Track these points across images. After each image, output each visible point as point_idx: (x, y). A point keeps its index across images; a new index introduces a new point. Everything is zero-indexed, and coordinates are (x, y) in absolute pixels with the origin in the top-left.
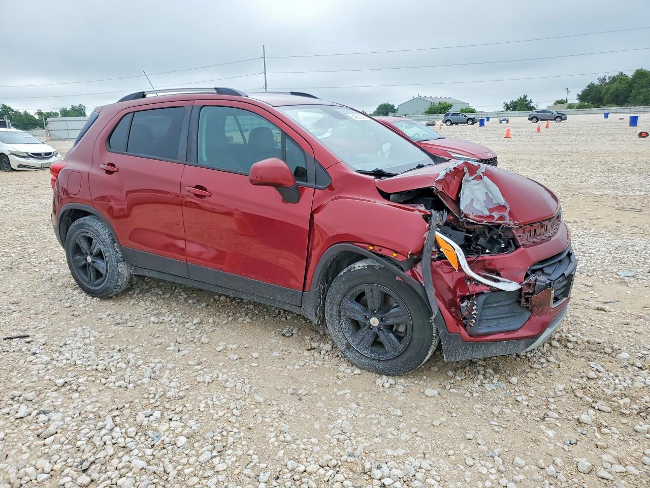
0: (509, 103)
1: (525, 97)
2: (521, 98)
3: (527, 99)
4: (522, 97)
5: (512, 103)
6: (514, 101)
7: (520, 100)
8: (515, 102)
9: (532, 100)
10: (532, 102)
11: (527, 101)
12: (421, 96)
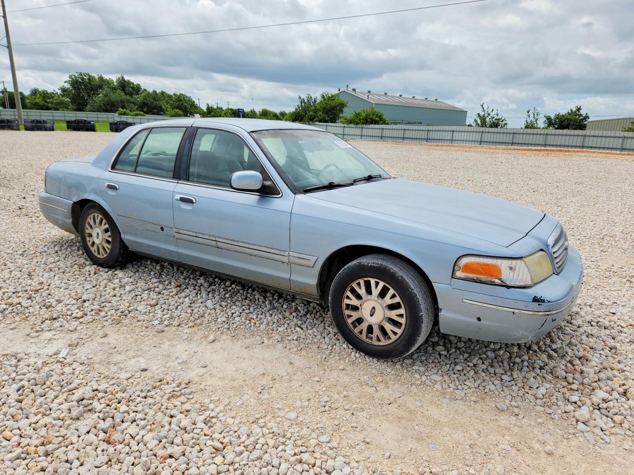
0: (553, 117)
1: (579, 109)
2: (572, 110)
3: (583, 112)
4: (574, 110)
5: (558, 117)
6: (561, 114)
7: (572, 113)
8: (563, 116)
9: (589, 115)
10: (588, 118)
11: (581, 115)
12: (354, 90)
